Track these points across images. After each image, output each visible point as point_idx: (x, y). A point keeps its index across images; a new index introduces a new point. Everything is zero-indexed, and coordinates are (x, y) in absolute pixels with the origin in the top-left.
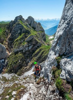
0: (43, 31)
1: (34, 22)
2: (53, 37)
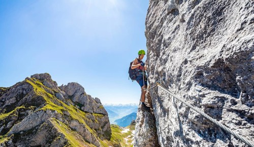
0: (104, 115)
1: (83, 93)
2: (128, 130)
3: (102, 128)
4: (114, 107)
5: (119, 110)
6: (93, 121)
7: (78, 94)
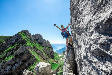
0: (51, 48)
1: (42, 38)
2: (62, 55)
3: (50, 54)
4: (56, 45)
5: (58, 46)
6: (47, 51)
7: (40, 39)
